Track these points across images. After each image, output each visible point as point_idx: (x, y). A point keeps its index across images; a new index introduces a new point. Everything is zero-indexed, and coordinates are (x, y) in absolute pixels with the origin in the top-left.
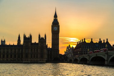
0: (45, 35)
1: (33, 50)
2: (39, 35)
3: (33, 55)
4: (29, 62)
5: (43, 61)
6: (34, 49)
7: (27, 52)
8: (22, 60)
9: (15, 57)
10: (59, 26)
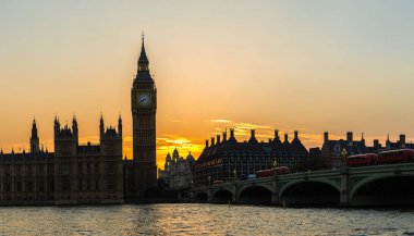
0: (120, 121)
1: (85, 167)
2: (102, 121)
3: (84, 182)
4: (75, 202)
5: (115, 197)
6: (88, 165)
7: (66, 173)
8: (53, 198)
9: (30, 189)
10: (155, 92)
